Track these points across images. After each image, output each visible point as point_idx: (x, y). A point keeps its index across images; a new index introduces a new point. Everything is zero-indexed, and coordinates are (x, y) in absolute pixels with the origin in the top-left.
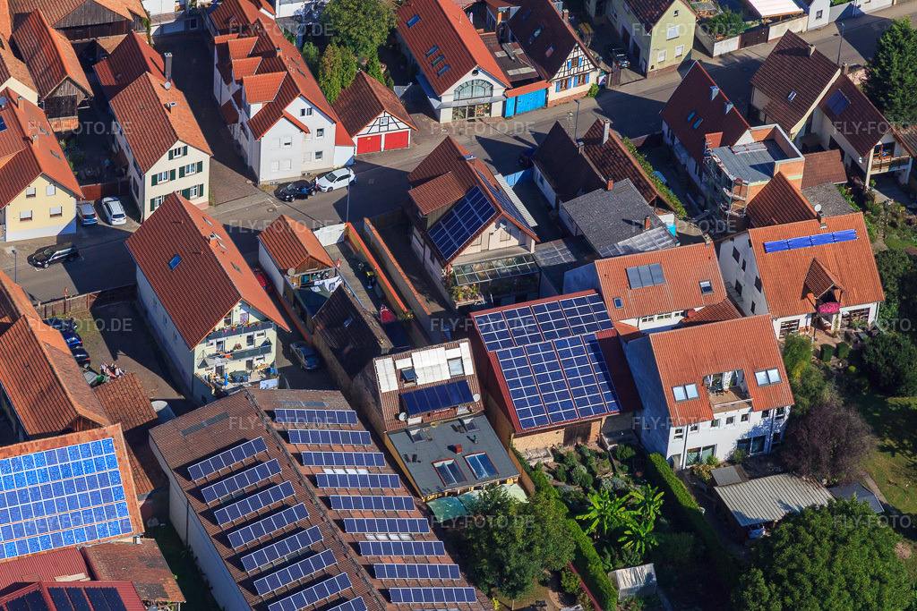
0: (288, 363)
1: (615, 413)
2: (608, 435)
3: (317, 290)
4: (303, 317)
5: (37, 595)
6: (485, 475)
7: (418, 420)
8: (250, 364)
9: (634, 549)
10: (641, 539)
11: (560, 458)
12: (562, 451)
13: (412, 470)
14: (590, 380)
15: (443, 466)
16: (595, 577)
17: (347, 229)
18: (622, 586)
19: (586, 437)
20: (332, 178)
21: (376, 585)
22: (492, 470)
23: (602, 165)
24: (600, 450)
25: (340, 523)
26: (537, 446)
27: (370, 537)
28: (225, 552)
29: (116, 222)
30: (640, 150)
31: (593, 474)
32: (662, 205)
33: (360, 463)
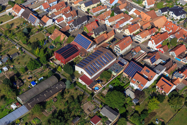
7: (119, 64)
12: (127, 77)
15: (115, 68)
20: (152, 49)
33: (106, 61)
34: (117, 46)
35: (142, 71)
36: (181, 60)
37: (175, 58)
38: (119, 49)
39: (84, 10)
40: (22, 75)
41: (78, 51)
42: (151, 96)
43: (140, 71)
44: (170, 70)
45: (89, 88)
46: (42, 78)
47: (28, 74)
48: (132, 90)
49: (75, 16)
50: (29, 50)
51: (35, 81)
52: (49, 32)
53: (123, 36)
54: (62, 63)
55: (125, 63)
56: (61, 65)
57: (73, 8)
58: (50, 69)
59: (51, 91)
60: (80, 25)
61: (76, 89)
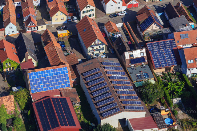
0: (108, 52)
1: (176, 65)
2: (174, 70)
3: (115, 37)
4: (112, 42)
5: (49, 99)
6: (147, 77)
7: (133, 65)
8: (99, 52)
9: (177, 94)
10: (179, 92)
11: (164, 74)
12: (164, 73)
13: (131, 75)
14: (171, 58)
15: (138, 75)
16: (168, 100)
17: (123, 24)
18: (174, 102)
19: (170, 70)
20: (121, 13)
21: (120, 100)
22: (148, 76)
23: (179, 12)
24: (173, 73)
25: (114, 87)
26: (159, 72)
27: (120, 90)
28: (89, 92)
29: (75, 21)
30: (188, 9)
31: (170, 78)
32: (191, 21)
33: (120, 74)
34: (93, 44)
38: (98, 47)
41: (66, 99)
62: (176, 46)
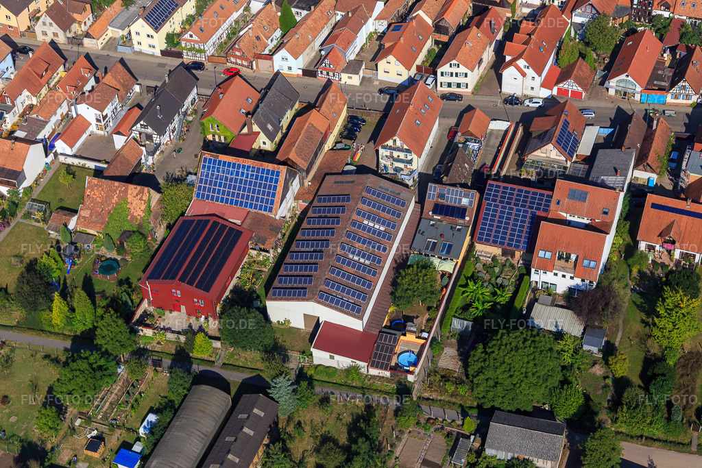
0: (431, 172)
1: (523, 250)
2: (523, 260)
3: (460, 146)
5: (207, 221)
6: (444, 253)
7: (439, 218)
8: (405, 166)
10: (479, 310)
11: (494, 260)
12: (499, 258)
13: (417, 237)
15: (430, 242)
17: (511, 126)
19: (513, 256)
20: (532, 101)
21: (328, 276)
22: (448, 252)
24: (516, 265)
26: (486, 251)
33: (383, 224)
34: (390, 143)
35: (553, 206)
36: (669, 96)
37: (637, 97)
38: (402, 155)
39: (150, 51)
40: (49, 446)
41: (241, 233)
42: (640, 293)
43: (544, 210)
44: (652, 154)
45: (374, 372)
46: (152, 418)
47: (73, 430)
48: (553, 301)
49: (128, 89)
50: (14, 323)
51: (127, 446)
52: (54, 205)
53: (381, 91)
54: (198, 318)
55: (465, 201)
56: (196, 327)
57: (98, 57)
58: (157, 363)
59: (230, 456)
60: (176, 118)
61: (325, 401)
62: (546, 210)
